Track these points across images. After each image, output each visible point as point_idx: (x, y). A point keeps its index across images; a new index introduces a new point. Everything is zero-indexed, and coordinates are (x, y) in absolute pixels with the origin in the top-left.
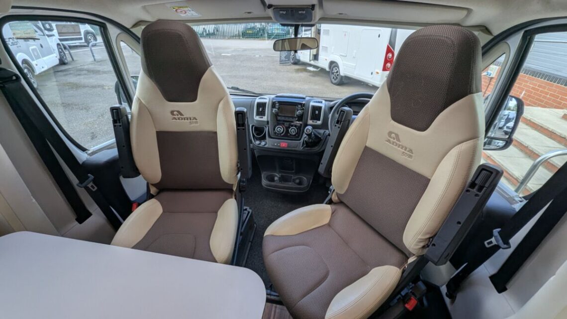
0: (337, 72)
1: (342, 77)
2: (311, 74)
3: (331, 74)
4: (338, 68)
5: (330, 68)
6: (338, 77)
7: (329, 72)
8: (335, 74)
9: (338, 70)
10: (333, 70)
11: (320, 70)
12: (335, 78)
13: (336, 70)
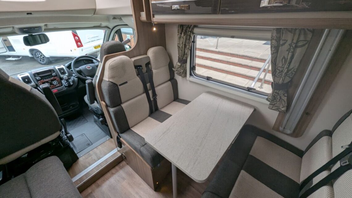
0: (41, 56)
1: (48, 58)
2: (15, 63)
3: (36, 58)
4: (41, 52)
5: (33, 55)
6: (45, 59)
8: (40, 57)
9: (41, 54)
10: (36, 55)
11: (22, 58)
12: (42, 60)
13: (39, 54)
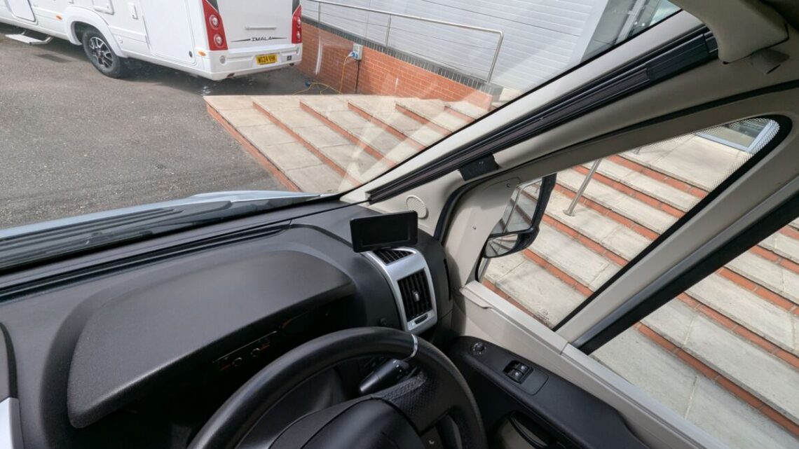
0: (104, 48)
1: (121, 59)
3: (88, 52)
4: (104, 38)
6: (112, 60)
7: (81, 47)
8: (99, 52)
9: (103, 43)
10: (88, 43)
12: (104, 61)
13: (100, 42)
